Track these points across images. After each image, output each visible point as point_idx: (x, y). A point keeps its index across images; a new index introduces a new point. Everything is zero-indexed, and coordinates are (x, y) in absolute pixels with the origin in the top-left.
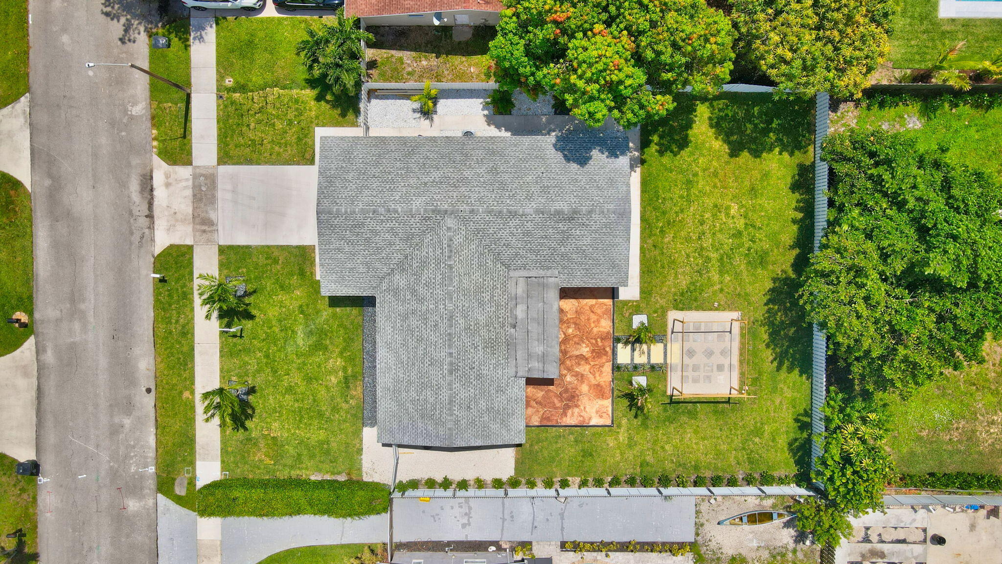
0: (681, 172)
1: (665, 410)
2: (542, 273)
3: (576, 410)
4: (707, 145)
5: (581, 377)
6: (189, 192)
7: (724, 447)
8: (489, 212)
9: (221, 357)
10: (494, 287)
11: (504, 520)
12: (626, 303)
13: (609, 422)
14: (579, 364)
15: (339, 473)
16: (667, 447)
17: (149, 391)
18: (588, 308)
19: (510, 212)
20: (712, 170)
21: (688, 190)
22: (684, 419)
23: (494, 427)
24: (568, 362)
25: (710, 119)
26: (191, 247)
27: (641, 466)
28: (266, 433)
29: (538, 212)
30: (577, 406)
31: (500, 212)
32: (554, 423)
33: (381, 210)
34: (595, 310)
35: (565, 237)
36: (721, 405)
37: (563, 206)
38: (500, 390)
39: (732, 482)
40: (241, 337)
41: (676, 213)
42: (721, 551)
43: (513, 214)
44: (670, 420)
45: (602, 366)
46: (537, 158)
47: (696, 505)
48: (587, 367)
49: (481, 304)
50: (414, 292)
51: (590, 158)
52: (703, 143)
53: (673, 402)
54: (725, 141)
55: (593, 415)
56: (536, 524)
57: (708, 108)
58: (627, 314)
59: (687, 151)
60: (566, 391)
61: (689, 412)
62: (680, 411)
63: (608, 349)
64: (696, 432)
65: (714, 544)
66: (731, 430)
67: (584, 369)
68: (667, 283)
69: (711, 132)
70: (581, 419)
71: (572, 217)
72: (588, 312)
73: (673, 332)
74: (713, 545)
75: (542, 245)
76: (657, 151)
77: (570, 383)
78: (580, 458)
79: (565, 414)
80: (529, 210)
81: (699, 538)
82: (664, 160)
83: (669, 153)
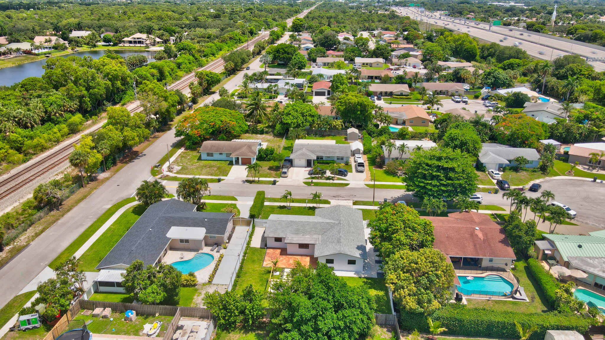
1: (265, 279)
2: (320, 240)
3: (270, 259)
5: (281, 261)
6: (345, 204)
8: (340, 229)
10: (316, 231)
11: (236, 245)
13: (263, 266)
16: (251, 279)
18: (306, 263)
22: (261, 283)
23: (271, 229)
24: (287, 258)
25: (378, 295)
26: (330, 204)
27: (245, 272)
28: (275, 211)
32: (266, 255)
35: (332, 243)
37: (342, 240)
38: (283, 232)
40: (304, 209)
42: (205, 290)
44: (261, 280)
45: (285, 266)
46: (358, 241)
47: (225, 284)
48: (285, 262)
49: (311, 228)
51: (359, 250)
53: (268, 281)
55: (267, 263)
56: (232, 250)
57: (383, 294)
60: (278, 257)
61: (263, 285)
62: (264, 282)
63: (290, 267)
70: (266, 260)
71: (339, 241)
74: (208, 288)
75: (329, 239)
77: (280, 258)
79: (269, 257)
81: (212, 285)
82: (361, 282)
83: (364, 284)
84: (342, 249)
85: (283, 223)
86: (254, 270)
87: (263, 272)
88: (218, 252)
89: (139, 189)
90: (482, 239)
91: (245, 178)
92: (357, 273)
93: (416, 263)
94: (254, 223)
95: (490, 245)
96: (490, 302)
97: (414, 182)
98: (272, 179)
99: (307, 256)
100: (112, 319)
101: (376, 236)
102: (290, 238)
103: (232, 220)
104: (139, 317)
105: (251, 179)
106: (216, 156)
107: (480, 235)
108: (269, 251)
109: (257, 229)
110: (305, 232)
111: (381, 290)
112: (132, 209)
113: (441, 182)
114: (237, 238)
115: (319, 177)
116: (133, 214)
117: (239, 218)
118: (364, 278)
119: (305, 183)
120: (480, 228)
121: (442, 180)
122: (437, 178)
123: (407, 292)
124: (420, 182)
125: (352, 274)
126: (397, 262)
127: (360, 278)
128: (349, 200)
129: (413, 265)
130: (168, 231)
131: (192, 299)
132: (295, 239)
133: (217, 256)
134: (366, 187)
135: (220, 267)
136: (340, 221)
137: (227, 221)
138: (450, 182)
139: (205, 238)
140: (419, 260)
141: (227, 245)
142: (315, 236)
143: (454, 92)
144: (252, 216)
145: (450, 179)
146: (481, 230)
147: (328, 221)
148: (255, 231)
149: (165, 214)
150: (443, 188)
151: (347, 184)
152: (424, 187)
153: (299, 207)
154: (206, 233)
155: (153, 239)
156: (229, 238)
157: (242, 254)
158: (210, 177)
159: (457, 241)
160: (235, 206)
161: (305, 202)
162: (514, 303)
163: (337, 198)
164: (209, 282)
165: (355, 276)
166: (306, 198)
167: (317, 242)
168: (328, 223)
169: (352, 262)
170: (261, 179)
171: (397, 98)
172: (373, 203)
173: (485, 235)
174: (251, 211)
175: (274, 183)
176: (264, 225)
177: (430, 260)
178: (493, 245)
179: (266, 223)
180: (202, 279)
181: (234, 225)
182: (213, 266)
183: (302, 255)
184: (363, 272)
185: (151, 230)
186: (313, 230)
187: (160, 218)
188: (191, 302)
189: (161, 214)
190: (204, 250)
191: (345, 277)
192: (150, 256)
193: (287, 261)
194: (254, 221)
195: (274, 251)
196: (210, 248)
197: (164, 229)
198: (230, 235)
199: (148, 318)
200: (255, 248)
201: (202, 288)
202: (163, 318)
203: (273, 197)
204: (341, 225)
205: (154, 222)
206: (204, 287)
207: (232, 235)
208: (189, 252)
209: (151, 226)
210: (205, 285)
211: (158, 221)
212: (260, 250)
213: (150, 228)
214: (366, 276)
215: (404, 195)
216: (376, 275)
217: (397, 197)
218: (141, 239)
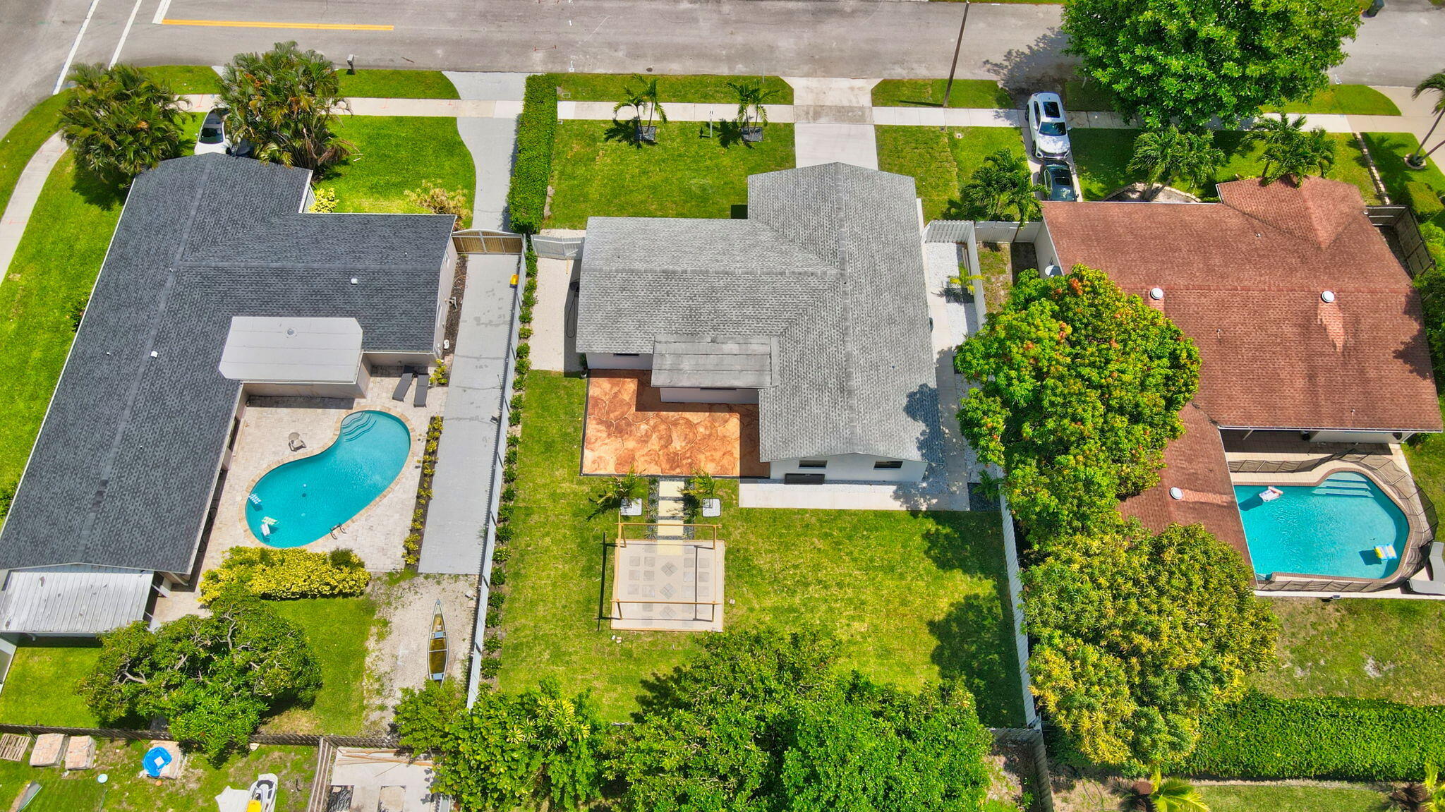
0: (905, 560)
1: (596, 538)
2: (776, 369)
3: (604, 435)
4: (941, 592)
5: (644, 440)
6: (846, 103)
7: (541, 612)
8: (845, 309)
9: (681, 122)
10: (759, 320)
11: (478, 359)
12: (735, 491)
13: (585, 471)
14: (660, 439)
15: (551, 210)
16: (548, 540)
17: (650, 70)
18: (729, 449)
19: (846, 329)
20: (910, 598)
21: (882, 568)
22: (583, 561)
23: (599, 317)
24: (663, 427)
25: (976, 597)
26: (791, 103)
27: (526, 508)
28: (600, 153)
29: (848, 356)
30: (609, 435)
31: (846, 319)
32: (590, 410)
33: (842, 215)
34: (727, 457)
35: (820, 387)
36: (597, 608)
37: (856, 380)
38: (640, 325)
39: (492, 621)
40: (701, 137)
41: (851, 553)
42: (400, 607)
43: (844, 332)
44: (583, 545)
45: (656, 464)
46: (910, 365)
47: (466, 575)
48: (657, 447)
49: (741, 305)
50: (754, 246)
51: (914, 419)
52: (943, 587)
53: (607, 548)
54: (949, 615)
55: (597, 454)
56: (468, 391)
57: (990, 593)
58: (721, 493)
59: (934, 568)
60: (629, 425)
61: (590, 568)
62: (594, 556)
63: (678, 470)
64: (564, 576)
65: (411, 598)
66: (563, 621)
67: (654, 443)
68: (760, 541)
69: (959, 598)
70: (593, 440)
71: (844, 389)
72: (724, 449)
73: (697, 547)
74: (410, 596)
75: (810, 365)
76: (928, 531)
77: (638, 429)
78: (544, 439)
79: (600, 422)
80: (849, 347)
81: (421, 579)
82: (918, 539)
83: (926, 545)
84: (859, 431)
85: (639, 283)
86: (554, 497)
87: (586, 504)
88: (420, 401)
90: (1339, 344)
92: (903, 491)
94: (529, 247)
95: (1362, 372)
96: (1330, 608)
99: (729, 408)
100: (103, 778)
102: (668, 362)
103: (450, 243)
107: (1336, 327)
108: (597, 389)
109: (543, 264)
110: (718, 326)
111: (987, 571)
112: (71, 167)
114: (477, 319)
117: (476, 233)
118: (928, 514)
120: (1338, 295)
123: (1102, 719)
125: (886, 502)
127: (914, 513)
128: (857, 70)
130: (223, 341)
131: (364, 652)
132: (686, 364)
133: (419, 422)
135: (435, 490)
136: (843, 262)
137: (432, 283)
141: (447, 361)
142: (757, 345)
144: (523, 229)
146: (1341, 304)
147: (798, 259)
149: (194, 249)
153: (684, 128)
154: (365, 345)
155: (172, 401)
156: (451, 331)
157: (506, 417)
159: (1255, 359)
160: (451, 137)
162: (1407, 611)
164: (408, 563)
165: (897, 506)
167: (767, 381)
168: (799, 276)
169: (889, 463)
172: (951, 91)
173: (1353, 324)
176: (569, 252)
178: (1372, 374)
180: (383, 551)
181: (459, 252)
182: (410, 478)
183: (711, 406)
184: (924, 485)
185: (154, 354)
186: (749, 311)
187: (178, 275)
188: (359, 673)
189: (181, 249)
190: (369, 395)
191: (865, 512)
192: (177, 496)
193: (662, 442)
194: (529, 241)
195: (616, 389)
196: (392, 382)
197: (205, 334)
198: (452, 306)
199: (225, 760)
200: (545, 374)
201: (389, 597)
202: (276, 754)
203: (586, 70)
204: (849, 288)
205: (162, 306)
206: (396, 591)
207: (460, 305)
208: (320, 411)
209: (153, 332)
210: (398, 580)
211: (177, 295)
212: (566, 382)
213: (150, 343)
214: (934, 501)
215: (1052, 41)
216: (966, 494)
217: (1027, 51)
218: (127, 412)
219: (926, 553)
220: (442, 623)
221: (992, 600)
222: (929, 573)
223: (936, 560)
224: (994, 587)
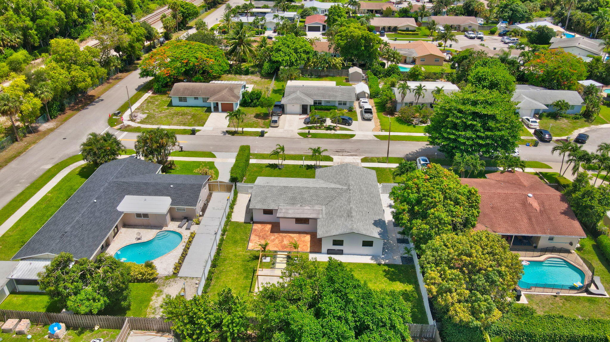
0: (376, 278)
1: (250, 268)
2: (324, 213)
3: (257, 239)
5: (273, 240)
6: (352, 162)
8: (350, 197)
9: (293, 164)
10: (318, 200)
11: (212, 218)
12: (307, 256)
13: (249, 248)
16: (231, 268)
18: (306, 244)
19: (350, 201)
22: (245, 275)
23: (259, 198)
24: (280, 237)
25: (406, 290)
26: (333, 161)
27: (224, 258)
28: (264, 171)
29: (351, 208)
30: (259, 239)
31: (350, 199)
32: (252, 232)
33: (349, 175)
34: (305, 246)
35: (340, 216)
36: (249, 289)
37: (354, 214)
38: (274, 201)
40: (300, 168)
42: (168, 286)
44: (246, 270)
45: (277, 247)
46: (375, 213)
47: (197, 278)
48: (277, 243)
49: (311, 196)
50: (317, 183)
51: (377, 227)
53: (254, 271)
55: (254, 244)
56: (207, 226)
57: (412, 289)
58: (302, 256)
59: (388, 281)
60: (267, 236)
61: (247, 277)
62: (249, 273)
63: (285, 249)
64: (237, 279)
67: (277, 241)
70: (253, 240)
71: (349, 215)
72: (304, 244)
74: (173, 283)
75: (337, 211)
76: (385, 270)
77: (271, 237)
78: (234, 239)
79: (256, 235)
80: (351, 206)
81: (179, 278)
82: (381, 272)
83: (384, 274)
84: (355, 226)
85: (274, 189)
86: (235, 256)
87: (247, 258)
88: (188, 229)
89: (84, 145)
90: (538, 209)
91: (226, 129)
92: (374, 257)
93: (470, 255)
94: (236, 188)
95: (549, 218)
96: (557, 299)
97: (440, 133)
98: (259, 130)
99: (307, 233)
100: (29, 337)
101: (404, 210)
102: (284, 211)
103: (207, 185)
104: (70, 332)
105: (233, 129)
106: (191, 101)
107: (536, 205)
108: (256, 227)
109: (240, 195)
110: (303, 202)
111: (410, 283)
112: (78, 170)
113: (478, 134)
114: (214, 208)
115: (317, 127)
116: (79, 177)
117: (217, 182)
118: (385, 265)
119: (300, 134)
120: (534, 195)
121: (477, 131)
122: (472, 127)
123: (456, 297)
124: (449, 133)
125: (367, 260)
126: (440, 253)
127: (379, 264)
128: (356, 155)
129: (464, 257)
130: (120, 202)
131: (149, 300)
132: (290, 211)
133: (186, 234)
134: (376, 139)
135: (189, 252)
136: (349, 186)
137: (199, 188)
138: (489, 133)
139: (171, 211)
140: (474, 251)
141: (200, 218)
142: (317, 207)
143: (467, 27)
144: (234, 180)
145: (489, 129)
146: (536, 197)
147: (333, 186)
148: (238, 198)
149: (117, 178)
150: (481, 142)
151: (353, 136)
152: (455, 140)
153: (294, 166)
154: (172, 204)
155: (97, 214)
156: (204, 210)
157: (220, 232)
158: (182, 127)
159: (506, 213)
160: (211, 166)
161: (302, 159)
162: (590, 300)
163: (340, 154)
164: (174, 273)
165: (372, 262)
166: (302, 153)
167: (321, 216)
168: (333, 189)
169: (368, 244)
170: (245, 129)
171: (403, 34)
172: (387, 160)
173: (542, 204)
174: (231, 173)
175: (262, 134)
176: (250, 191)
177: (489, 250)
178: (553, 219)
179: (252, 187)
180: (165, 269)
181: (210, 190)
182: (180, 249)
183: (299, 233)
184: (383, 256)
185: (95, 201)
186: (314, 198)
187: (110, 184)
188: (147, 306)
189: (113, 177)
190: (169, 226)
191: (359, 263)
192: (91, 240)
193: (280, 242)
194: (236, 186)
195: (263, 227)
196: (178, 223)
197: (114, 199)
198: (205, 204)
199: (83, 333)
200: (236, 222)
201: (164, 283)
202: (105, 332)
203: (261, 153)
204: (351, 192)
205: (102, 190)
206: (167, 282)
207: (208, 205)
208: (149, 230)
209: (97, 196)
210: (169, 279)
211: (107, 188)
212: (245, 225)
213: (95, 198)
214: (387, 261)
215: (424, 149)
216: (400, 259)
217: (416, 151)
218: (80, 215)
219: (384, 276)
220: (185, 292)
221: (413, 291)
222: (386, 282)
223: (388, 278)
224: (413, 287)
